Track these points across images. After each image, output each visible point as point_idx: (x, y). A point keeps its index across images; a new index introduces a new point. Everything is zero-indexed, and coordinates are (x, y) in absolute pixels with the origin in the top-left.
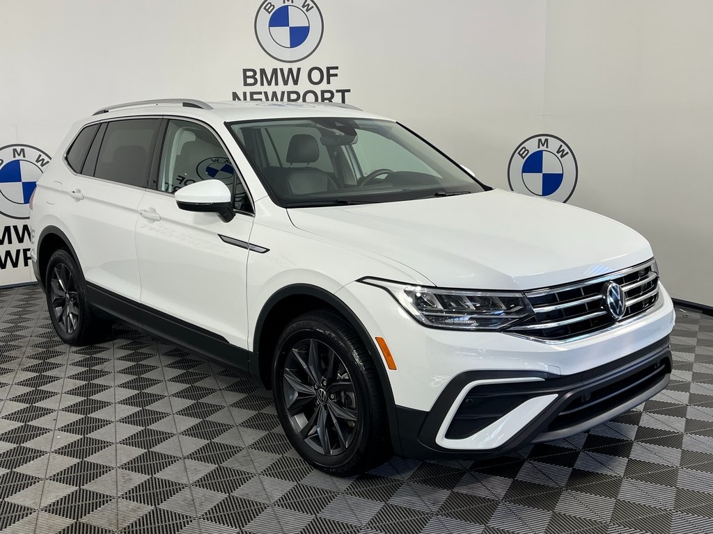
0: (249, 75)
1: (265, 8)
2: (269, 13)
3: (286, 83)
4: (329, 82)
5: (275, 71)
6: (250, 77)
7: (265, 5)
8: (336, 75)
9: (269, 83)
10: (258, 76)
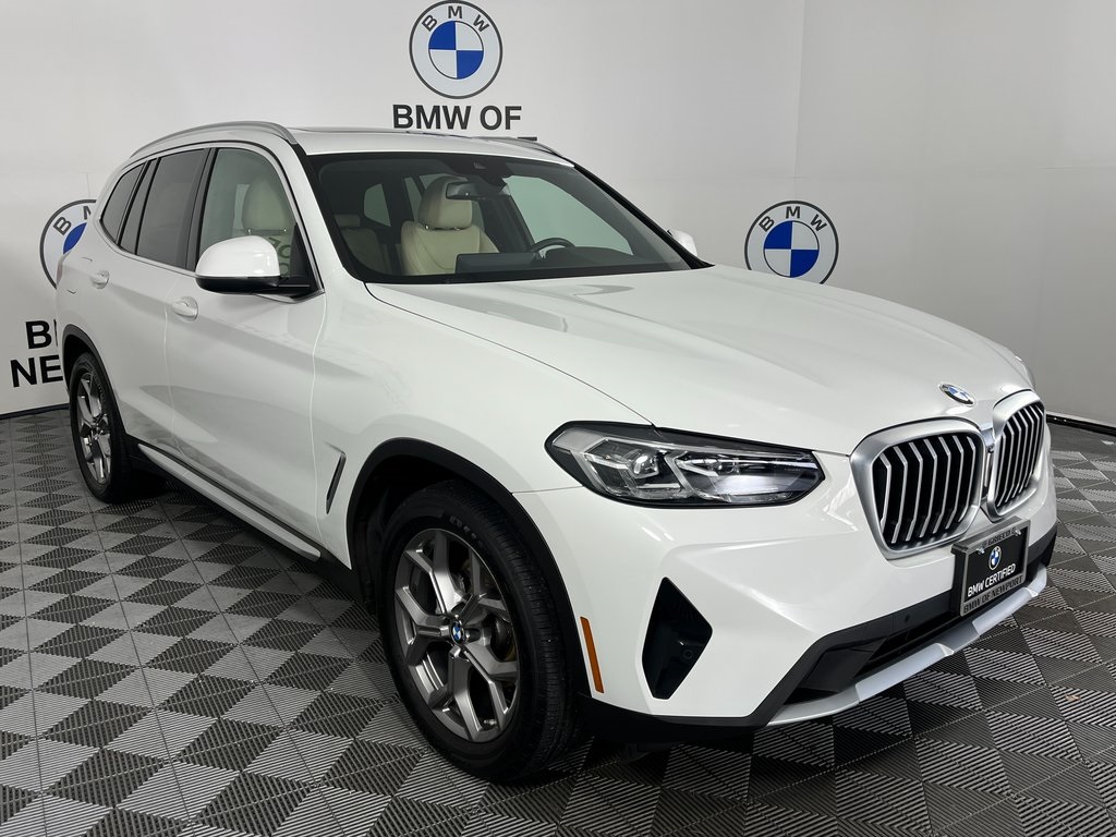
0: (402, 115)
1: (423, 23)
2: (430, 30)
3: (451, 125)
4: (508, 127)
5: (436, 110)
6: (402, 116)
7: (424, 18)
8: (518, 118)
9: (429, 125)
10: (414, 116)
